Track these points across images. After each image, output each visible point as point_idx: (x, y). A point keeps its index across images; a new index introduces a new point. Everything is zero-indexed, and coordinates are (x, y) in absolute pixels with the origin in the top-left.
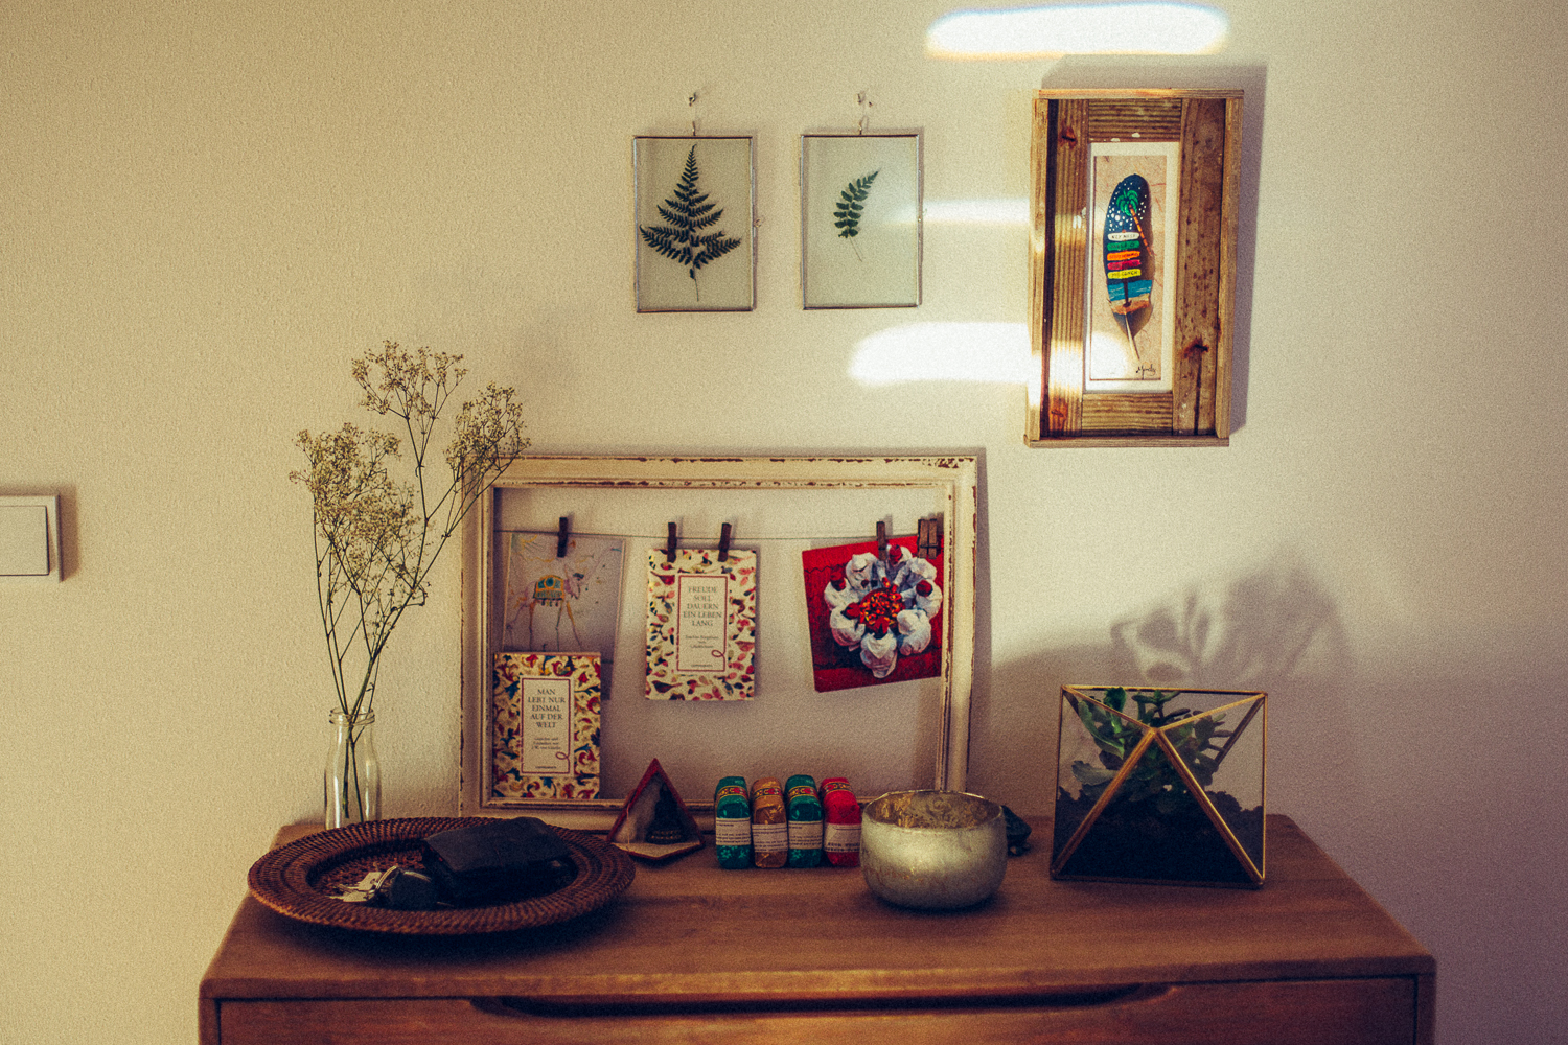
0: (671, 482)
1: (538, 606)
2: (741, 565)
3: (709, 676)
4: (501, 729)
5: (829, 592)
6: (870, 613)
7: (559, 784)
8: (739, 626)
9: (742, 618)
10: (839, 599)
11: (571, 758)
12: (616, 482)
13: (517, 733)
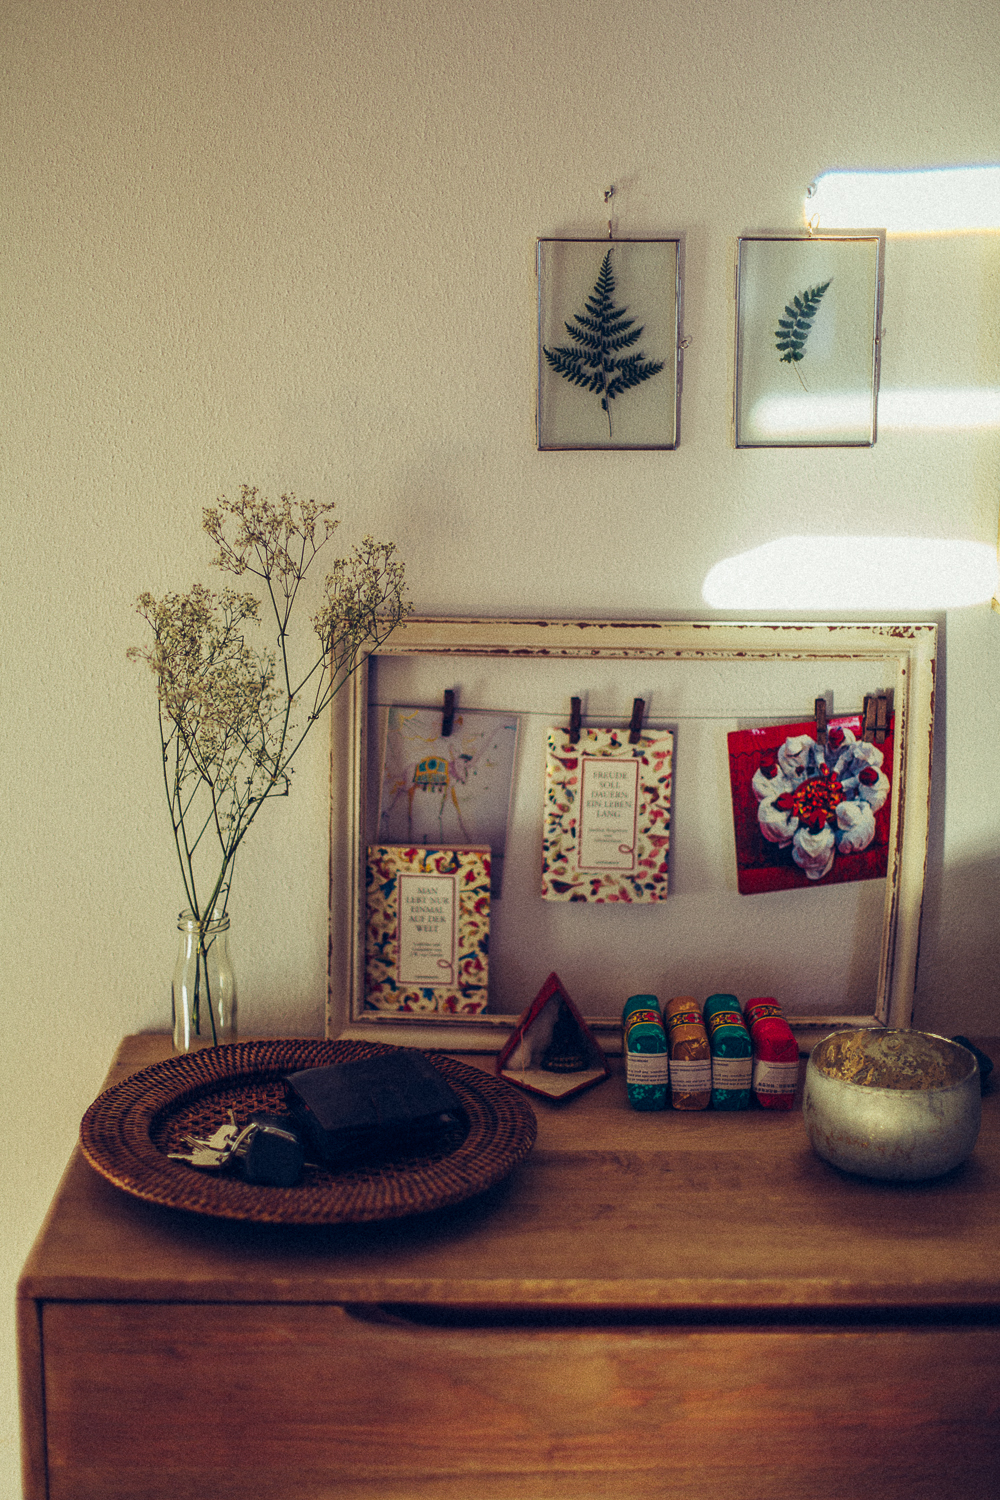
0: (576, 651)
1: (419, 791)
2: (655, 748)
3: (616, 875)
4: (375, 933)
5: (759, 781)
6: (804, 805)
7: (441, 997)
8: (652, 817)
9: (655, 809)
10: (769, 788)
11: (456, 968)
12: (511, 650)
13: (394, 937)
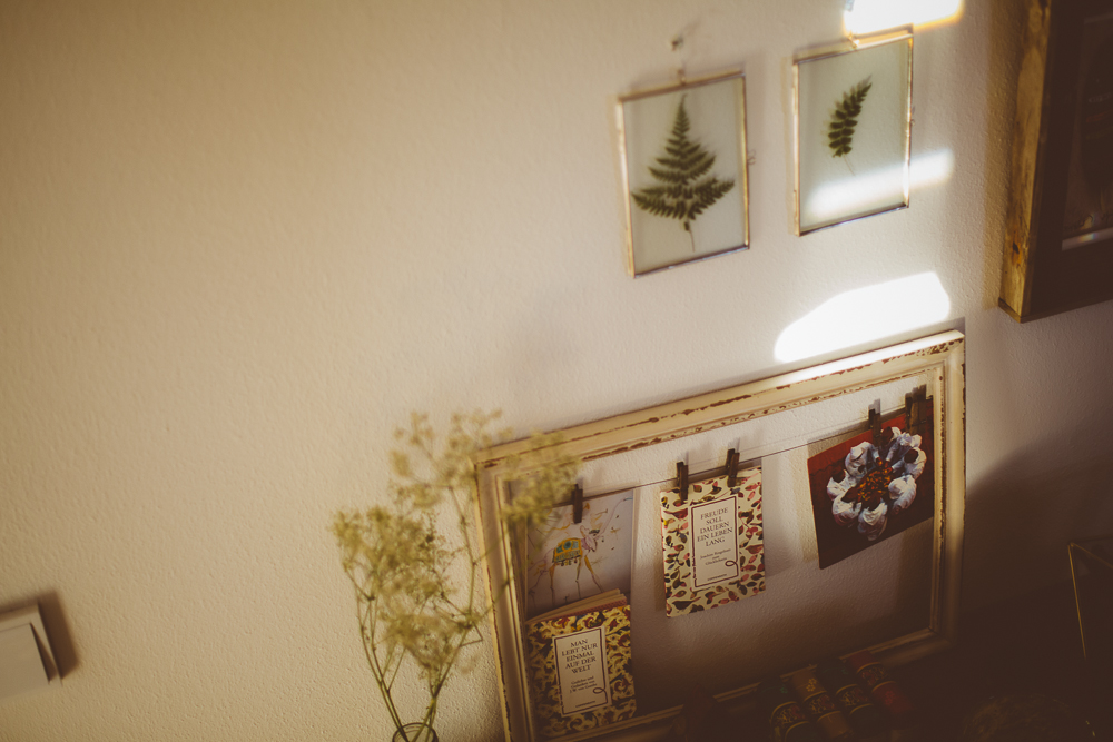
0: (683, 432)
2: (747, 484)
3: (724, 584)
4: (540, 685)
5: (832, 486)
6: (865, 492)
7: (599, 715)
8: (749, 534)
9: (751, 527)
10: (837, 489)
11: (608, 690)
12: (629, 446)
13: (555, 683)
